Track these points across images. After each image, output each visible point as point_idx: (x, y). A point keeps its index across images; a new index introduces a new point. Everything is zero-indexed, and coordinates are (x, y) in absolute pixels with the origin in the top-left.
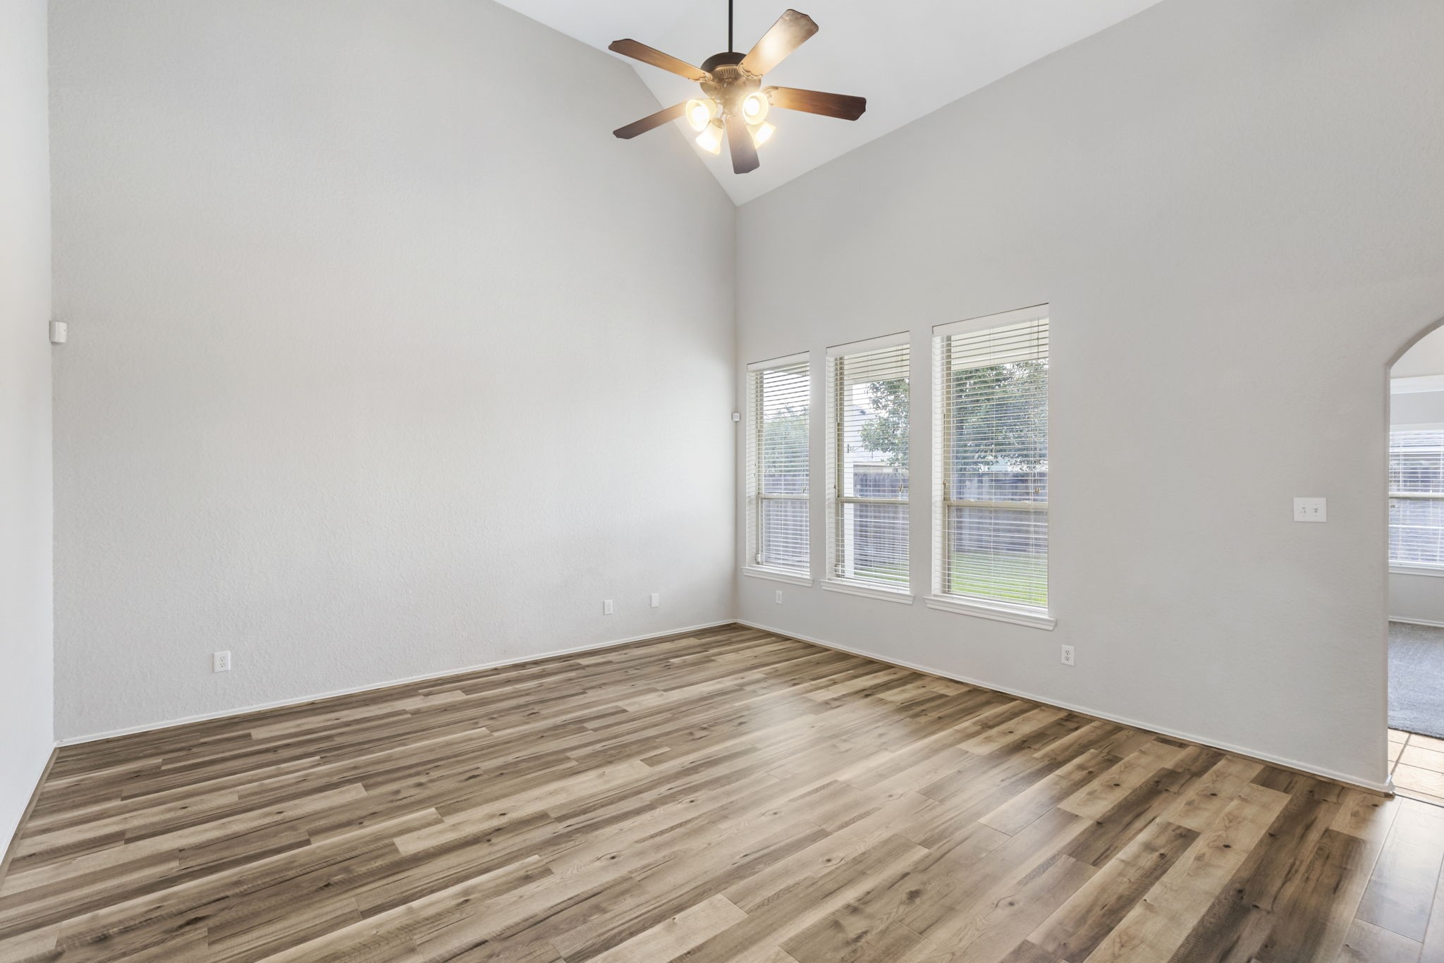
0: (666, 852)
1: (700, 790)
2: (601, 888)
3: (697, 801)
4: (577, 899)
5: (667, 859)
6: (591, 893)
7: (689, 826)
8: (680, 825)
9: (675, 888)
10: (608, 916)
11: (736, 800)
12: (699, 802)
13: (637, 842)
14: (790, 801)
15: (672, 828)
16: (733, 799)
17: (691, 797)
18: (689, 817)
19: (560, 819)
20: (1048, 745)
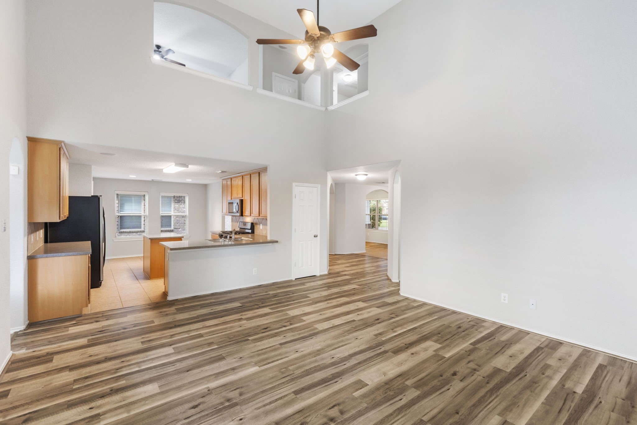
0: (339, 340)
1: (330, 364)
2: (356, 332)
3: (330, 358)
4: (361, 330)
5: (338, 338)
6: (358, 331)
7: (332, 348)
8: (336, 348)
9: (334, 331)
10: (351, 327)
11: (312, 358)
12: (330, 357)
13: (351, 343)
14: (288, 357)
15: (339, 347)
16: (314, 359)
17: (333, 360)
18: (333, 351)
19: (385, 352)
20: (95, 392)
